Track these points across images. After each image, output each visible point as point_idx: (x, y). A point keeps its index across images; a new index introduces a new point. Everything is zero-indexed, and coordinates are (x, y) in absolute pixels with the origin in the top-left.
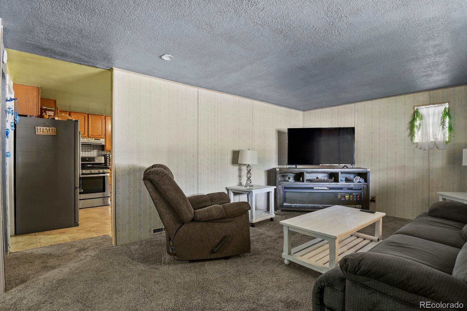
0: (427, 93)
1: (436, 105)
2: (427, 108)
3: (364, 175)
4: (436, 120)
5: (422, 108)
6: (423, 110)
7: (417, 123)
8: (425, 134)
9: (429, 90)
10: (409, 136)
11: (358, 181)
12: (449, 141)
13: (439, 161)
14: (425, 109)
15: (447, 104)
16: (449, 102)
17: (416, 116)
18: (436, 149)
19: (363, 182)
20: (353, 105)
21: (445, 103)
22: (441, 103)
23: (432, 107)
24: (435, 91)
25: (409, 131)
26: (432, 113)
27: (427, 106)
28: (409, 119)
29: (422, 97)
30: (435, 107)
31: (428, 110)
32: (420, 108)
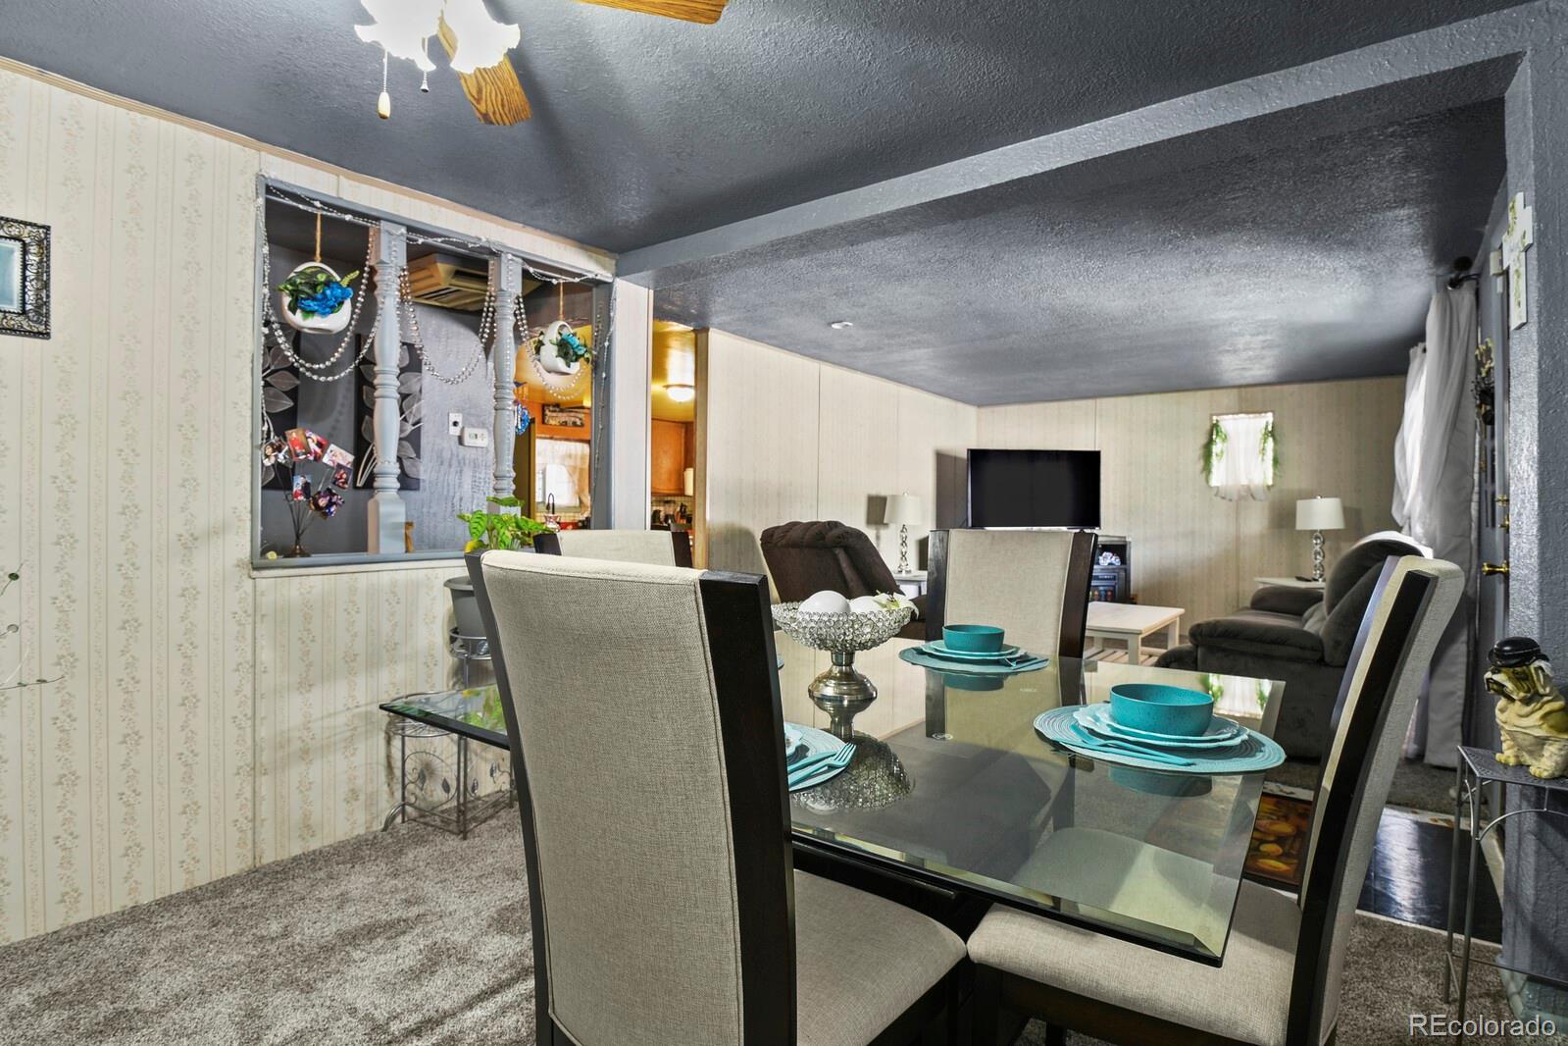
0: (1235, 391)
1: (1252, 416)
2: (1235, 419)
3: (1120, 550)
4: (1250, 444)
5: (1226, 420)
6: (1228, 423)
7: (1216, 449)
8: (1232, 470)
9: (1240, 387)
10: (1202, 472)
11: (1109, 561)
12: (1273, 486)
13: (1256, 522)
14: (1230, 421)
15: (1270, 414)
16: (1273, 412)
17: (1215, 433)
18: (1250, 499)
19: (1117, 563)
20: (1090, 402)
21: (1266, 412)
22: (1259, 413)
23: (1243, 418)
24: (1249, 389)
25: (1202, 463)
26: (1243, 431)
27: (1235, 416)
28: (1203, 440)
29: (1226, 398)
30: (1248, 418)
31: (1237, 423)
32: (1223, 420)
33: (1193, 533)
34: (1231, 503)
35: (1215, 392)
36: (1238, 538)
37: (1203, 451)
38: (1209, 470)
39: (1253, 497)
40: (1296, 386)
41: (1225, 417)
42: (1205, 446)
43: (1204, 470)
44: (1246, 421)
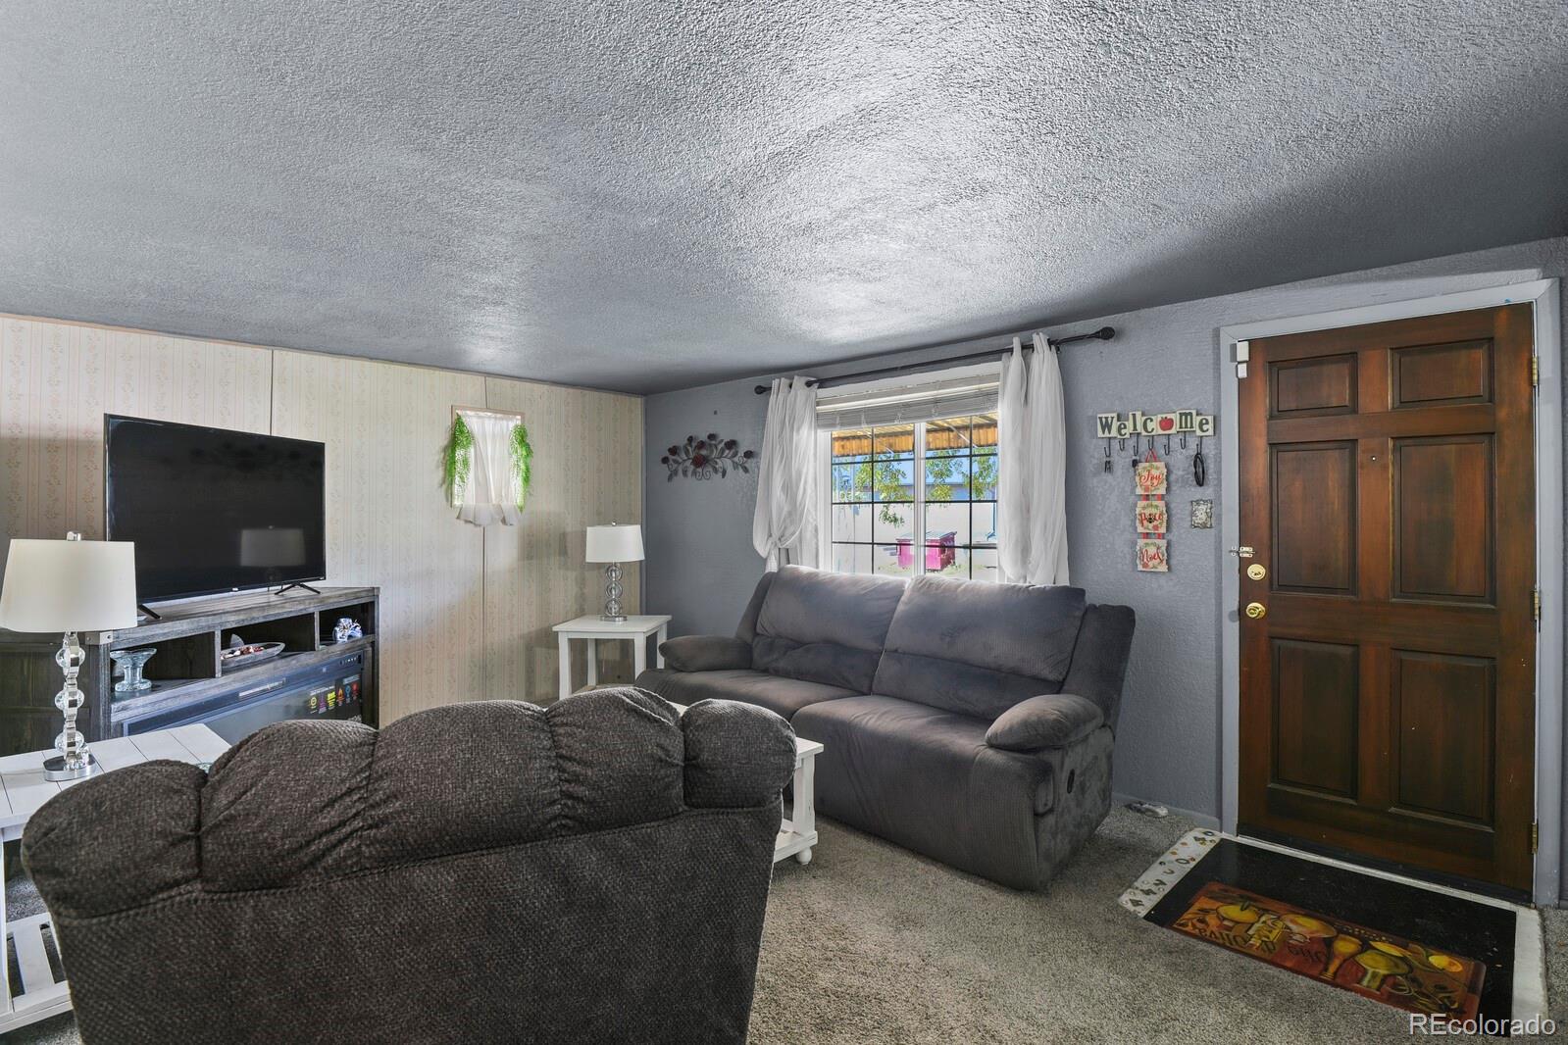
0: (481, 379)
1: (499, 415)
2: (480, 417)
4: (499, 451)
5: (470, 416)
6: (473, 421)
9: (488, 374)
10: (441, 485)
11: (349, 632)
12: (523, 506)
13: (504, 552)
14: (475, 420)
15: (519, 417)
16: (522, 414)
17: (458, 436)
18: (500, 523)
19: (358, 633)
20: (263, 353)
21: (515, 414)
22: (508, 412)
23: (490, 417)
24: (498, 381)
25: (441, 473)
26: (492, 432)
27: (482, 414)
28: (443, 440)
29: (472, 386)
30: (496, 418)
31: (483, 424)
32: (467, 415)
34: (477, 529)
35: (457, 375)
37: (442, 454)
38: (452, 483)
39: (504, 521)
40: (545, 388)
41: (468, 412)
42: (445, 450)
43: (444, 482)
44: (492, 421)
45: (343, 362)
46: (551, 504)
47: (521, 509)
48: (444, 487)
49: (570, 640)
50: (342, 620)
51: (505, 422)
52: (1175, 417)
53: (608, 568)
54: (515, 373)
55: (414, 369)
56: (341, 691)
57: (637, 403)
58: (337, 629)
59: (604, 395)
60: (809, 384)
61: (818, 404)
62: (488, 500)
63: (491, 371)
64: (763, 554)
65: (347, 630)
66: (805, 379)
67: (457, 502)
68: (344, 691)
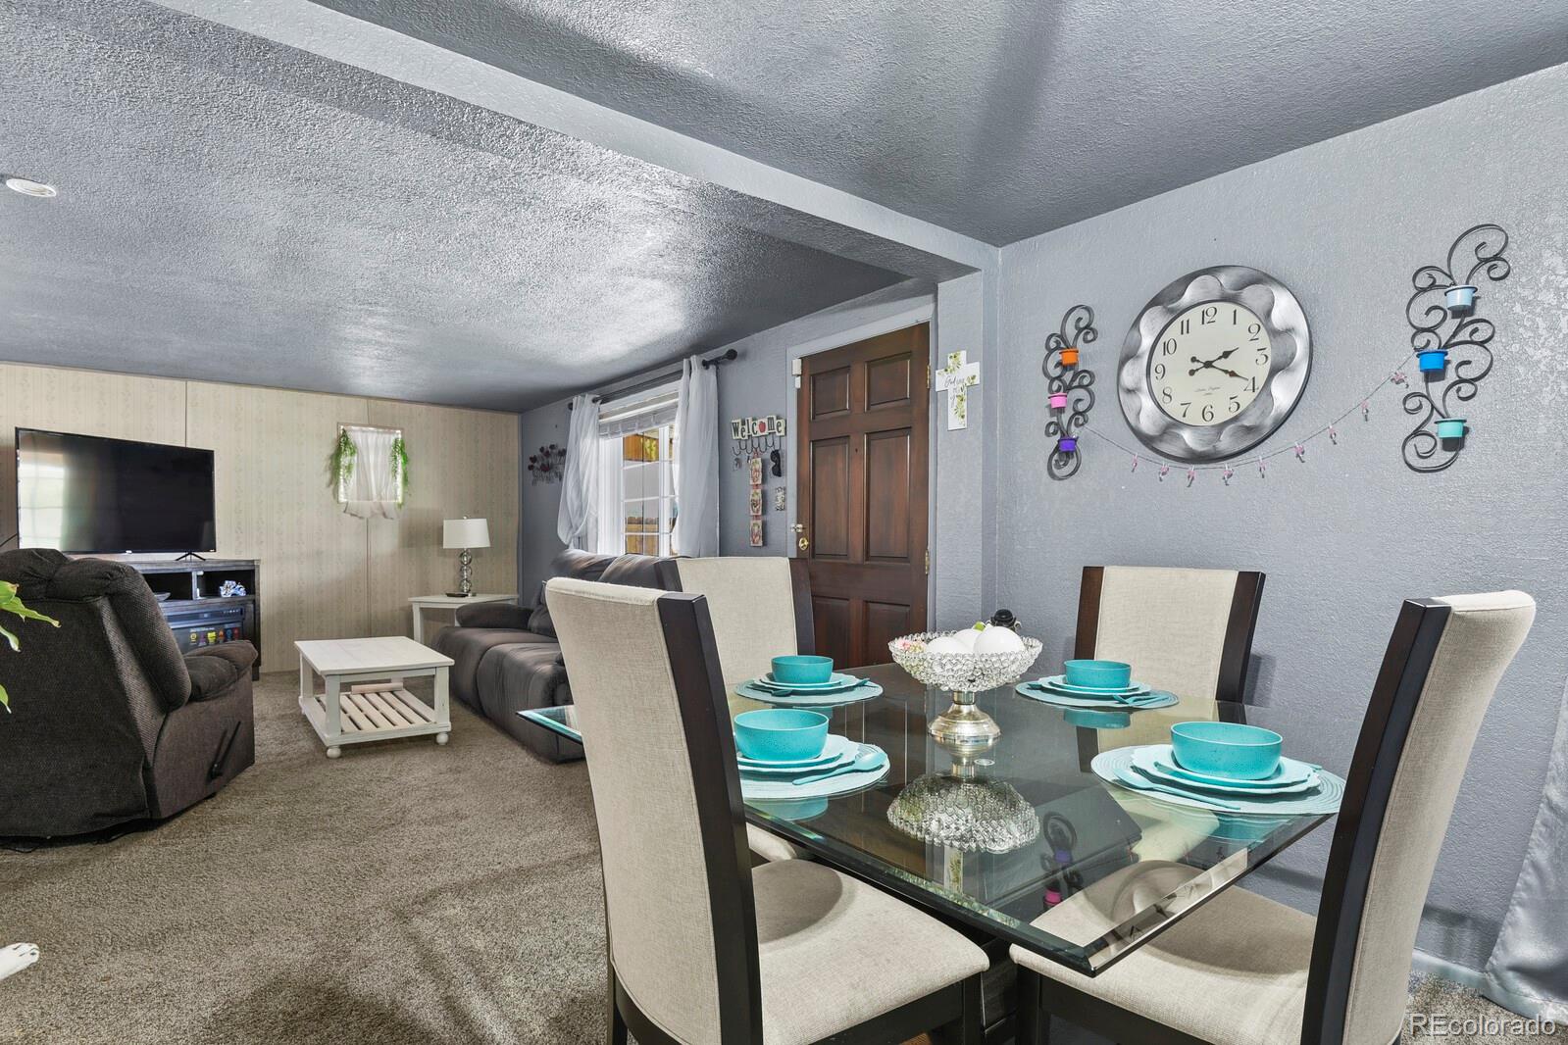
0: (364, 401)
1: (381, 430)
2: (363, 432)
3: (246, 576)
4: (379, 460)
5: (354, 431)
6: (357, 436)
7: (345, 460)
8: (363, 485)
9: (369, 397)
10: (329, 486)
11: (232, 591)
12: (403, 504)
13: (386, 541)
14: (359, 434)
15: (399, 431)
16: (402, 429)
17: (343, 444)
18: (382, 517)
19: (242, 592)
20: (179, 384)
21: (396, 429)
22: (388, 428)
23: (373, 432)
24: (379, 402)
25: (328, 475)
26: (373, 445)
27: (364, 429)
28: (330, 450)
29: (354, 408)
30: (378, 432)
31: (367, 436)
32: (351, 430)
33: (319, 553)
34: (361, 521)
35: (343, 398)
36: (368, 558)
37: (330, 462)
38: (337, 484)
39: (384, 515)
40: (423, 408)
41: (353, 428)
42: (331, 457)
43: (331, 483)
44: (375, 435)
45: (244, 390)
46: (427, 501)
47: (400, 506)
48: (332, 487)
49: (421, 609)
50: (227, 582)
51: (387, 436)
52: (765, 421)
53: (462, 553)
54: (395, 396)
55: (305, 394)
56: (221, 633)
57: (514, 420)
58: (221, 588)
59: (481, 413)
60: (594, 401)
61: (601, 417)
62: (369, 498)
63: (372, 394)
64: (565, 542)
65: (229, 589)
66: (592, 397)
67: (342, 499)
68: (225, 633)
